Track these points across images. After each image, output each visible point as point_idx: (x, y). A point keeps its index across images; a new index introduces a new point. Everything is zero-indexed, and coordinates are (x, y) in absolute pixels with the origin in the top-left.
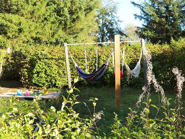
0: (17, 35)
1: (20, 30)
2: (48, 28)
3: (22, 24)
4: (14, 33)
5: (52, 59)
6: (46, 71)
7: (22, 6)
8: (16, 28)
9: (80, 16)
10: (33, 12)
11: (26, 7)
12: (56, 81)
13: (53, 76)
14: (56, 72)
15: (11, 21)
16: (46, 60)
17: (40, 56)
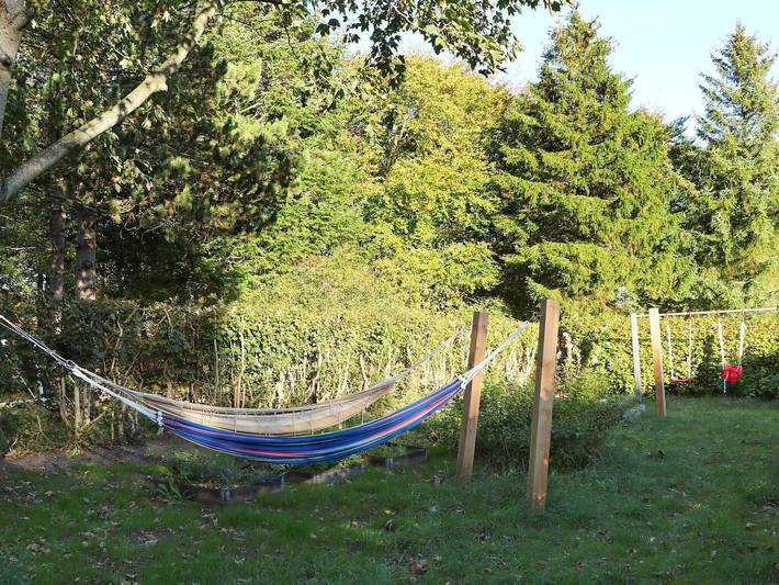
0: (587, 288)
1: (595, 278)
2: (667, 266)
3: (598, 265)
4: (582, 284)
5: (618, 340)
6: (607, 363)
7: (599, 225)
8: (586, 272)
9: (756, 232)
10: (626, 234)
11: (608, 227)
12: (625, 382)
13: (620, 372)
14: (627, 365)
15: (573, 258)
16: (608, 343)
17: (597, 336)
